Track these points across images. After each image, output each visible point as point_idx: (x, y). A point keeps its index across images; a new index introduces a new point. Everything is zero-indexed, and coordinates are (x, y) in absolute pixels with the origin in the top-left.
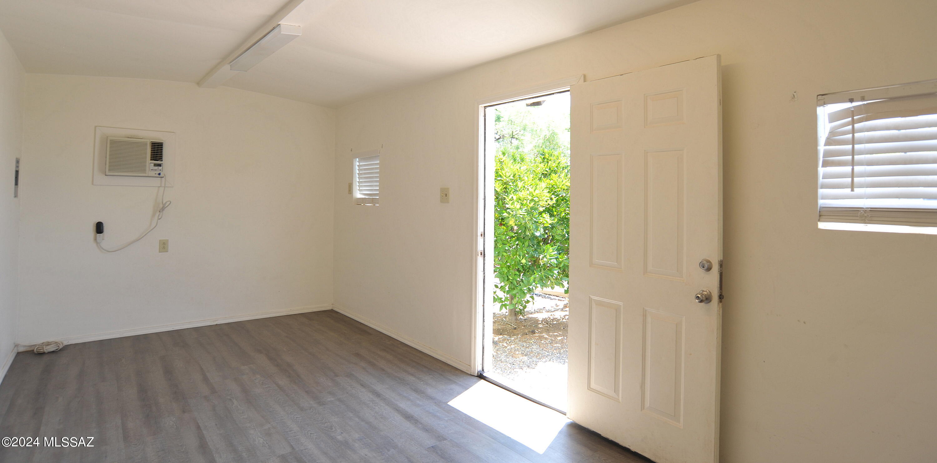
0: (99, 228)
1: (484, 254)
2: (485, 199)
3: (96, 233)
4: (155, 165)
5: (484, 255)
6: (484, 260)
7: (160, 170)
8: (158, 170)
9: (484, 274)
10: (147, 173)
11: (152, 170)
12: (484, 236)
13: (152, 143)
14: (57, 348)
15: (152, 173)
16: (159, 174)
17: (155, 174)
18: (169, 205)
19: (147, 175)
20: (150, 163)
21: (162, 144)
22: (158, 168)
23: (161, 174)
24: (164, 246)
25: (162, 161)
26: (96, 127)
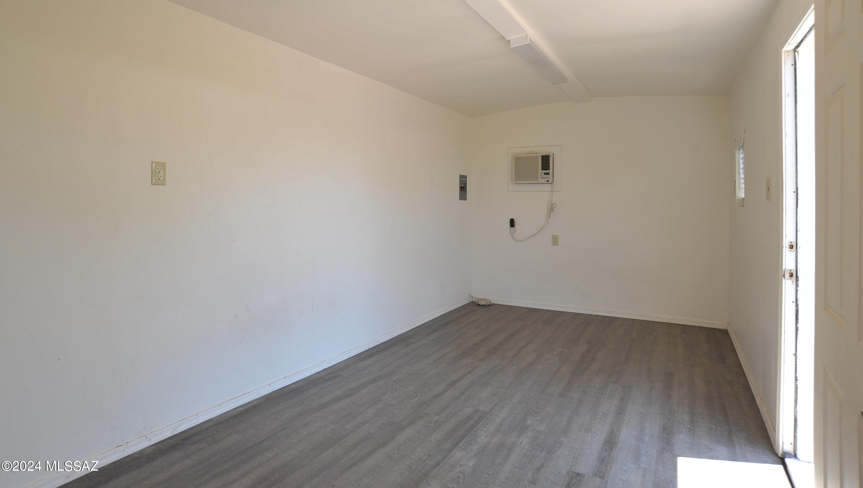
0: (512, 223)
1: (794, 275)
2: (797, 192)
3: (510, 226)
4: (545, 174)
5: (797, 277)
6: (797, 286)
7: (549, 178)
8: (547, 178)
9: (797, 306)
10: (539, 180)
11: (543, 178)
12: (797, 249)
13: (542, 156)
14: (486, 304)
15: (543, 181)
16: (548, 181)
17: (545, 181)
18: (556, 206)
19: (539, 182)
20: (541, 172)
21: (549, 156)
22: (547, 176)
23: (549, 181)
24: (555, 240)
25: (549, 170)
26: (508, 148)
